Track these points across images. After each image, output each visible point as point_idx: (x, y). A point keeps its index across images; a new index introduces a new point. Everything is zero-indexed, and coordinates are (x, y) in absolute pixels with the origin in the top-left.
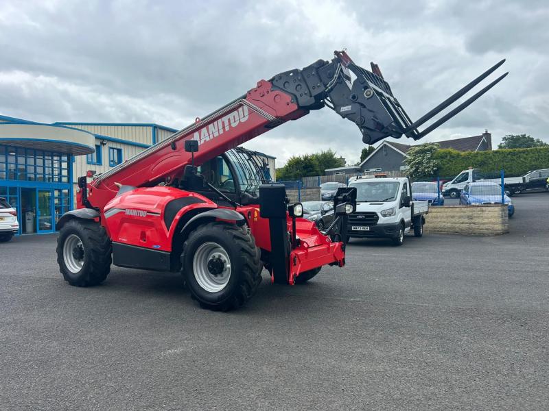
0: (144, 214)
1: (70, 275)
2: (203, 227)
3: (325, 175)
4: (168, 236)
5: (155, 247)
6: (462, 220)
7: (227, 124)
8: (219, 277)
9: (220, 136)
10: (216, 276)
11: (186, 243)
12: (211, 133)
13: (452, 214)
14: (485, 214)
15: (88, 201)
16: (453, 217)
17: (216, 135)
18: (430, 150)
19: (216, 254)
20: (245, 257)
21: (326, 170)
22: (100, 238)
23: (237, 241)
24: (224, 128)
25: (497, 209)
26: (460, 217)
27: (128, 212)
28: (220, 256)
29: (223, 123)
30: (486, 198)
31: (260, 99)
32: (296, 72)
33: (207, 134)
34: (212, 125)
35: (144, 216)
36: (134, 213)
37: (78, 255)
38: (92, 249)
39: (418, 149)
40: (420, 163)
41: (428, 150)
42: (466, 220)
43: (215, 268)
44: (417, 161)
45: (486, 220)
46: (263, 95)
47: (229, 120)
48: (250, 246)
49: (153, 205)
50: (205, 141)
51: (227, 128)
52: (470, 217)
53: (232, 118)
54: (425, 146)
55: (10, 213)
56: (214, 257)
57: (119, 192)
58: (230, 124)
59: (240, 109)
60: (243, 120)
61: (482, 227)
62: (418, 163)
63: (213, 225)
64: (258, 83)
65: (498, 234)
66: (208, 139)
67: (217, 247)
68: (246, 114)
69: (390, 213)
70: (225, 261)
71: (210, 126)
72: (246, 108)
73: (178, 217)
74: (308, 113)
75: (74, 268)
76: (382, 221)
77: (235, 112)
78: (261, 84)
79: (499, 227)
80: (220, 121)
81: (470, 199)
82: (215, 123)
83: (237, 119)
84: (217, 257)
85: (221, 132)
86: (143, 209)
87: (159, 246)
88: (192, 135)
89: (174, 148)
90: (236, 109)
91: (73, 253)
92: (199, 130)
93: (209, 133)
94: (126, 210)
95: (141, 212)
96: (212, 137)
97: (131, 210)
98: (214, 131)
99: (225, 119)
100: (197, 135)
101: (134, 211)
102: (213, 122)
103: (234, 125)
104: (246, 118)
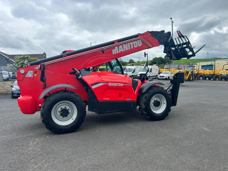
0: (122, 85)
4: (135, 94)
12: (124, 48)
17: (127, 49)
18: (27, 58)
24: (131, 47)
27: (110, 84)
29: (130, 45)
31: (146, 39)
34: (125, 45)
41: (26, 58)
46: (148, 38)
47: (133, 44)
50: (121, 51)
51: (132, 48)
53: (134, 44)
54: (24, 56)
58: (133, 46)
59: (138, 41)
60: (139, 45)
62: (22, 63)
68: (141, 43)
71: (124, 45)
72: (140, 41)
77: (136, 42)
78: (147, 33)
80: (129, 44)
83: (137, 44)
85: (129, 49)
86: (121, 83)
87: (130, 99)
88: (114, 48)
89: (103, 53)
90: (137, 40)
91: (61, 113)
92: (118, 46)
93: (123, 48)
94: (109, 83)
95: (119, 84)
96: (125, 50)
97: (113, 83)
98: (126, 48)
99: (131, 43)
100: (116, 48)
101: (115, 83)
102: (125, 44)
103: (135, 47)
104: (141, 45)
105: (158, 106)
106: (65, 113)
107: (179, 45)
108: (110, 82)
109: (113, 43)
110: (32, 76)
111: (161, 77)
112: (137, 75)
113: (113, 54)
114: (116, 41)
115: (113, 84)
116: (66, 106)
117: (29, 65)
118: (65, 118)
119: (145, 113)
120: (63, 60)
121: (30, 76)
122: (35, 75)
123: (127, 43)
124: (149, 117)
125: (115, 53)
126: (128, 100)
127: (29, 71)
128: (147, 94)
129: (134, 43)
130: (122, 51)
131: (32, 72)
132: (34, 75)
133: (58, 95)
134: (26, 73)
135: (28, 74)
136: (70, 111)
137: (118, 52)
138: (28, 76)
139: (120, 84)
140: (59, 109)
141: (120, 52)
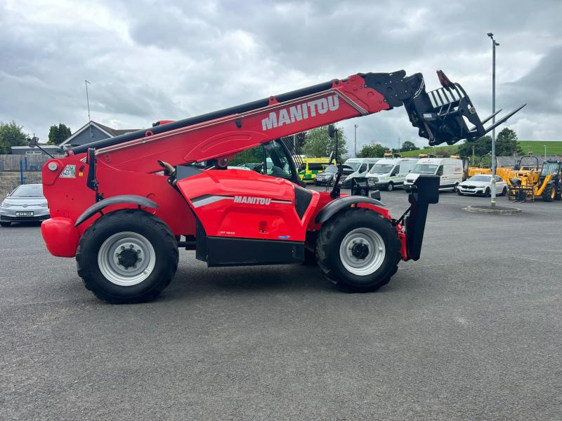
0: (268, 202)
3: (10, 153)
4: (302, 225)
7: (313, 109)
9: (303, 120)
12: (292, 116)
17: (299, 118)
24: (309, 113)
27: (237, 200)
29: (309, 109)
32: (386, 75)
34: (294, 107)
35: (268, 204)
36: (249, 201)
46: (356, 90)
47: (316, 106)
50: (284, 123)
51: (313, 114)
53: (319, 105)
58: (317, 111)
59: (330, 98)
60: (333, 109)
68: (337, 103)
71: (292, 108)
72: (336, 97)
77: (324, 100)
80: (304, 105)
82: (299, 106)
83: (326, 106)
85: (306, 116)
86: (265, 197)
87: (289, 237)
88: (266, 115)
89: (239, 127)
90: (326, 96)
91: (119, 259)
92: (277, 111)
93: (290, 116)
94: (236, 197)
95: (262, 199)
96: (293, 121)
97: (245, 198)
99: (312, 104)
100: (273, 115)
101: (249, 198)
102: (295, 105)
103: (322, 112)
104: (336, 107)
105: (363, 257)
106: (129, 260)
107: (445, 107)
108: (239, 195)
109: (264, 103)
110: (74, 177)
111: (468, 189)
112: (402, 183)
113: (264, 129)
114: (272, 98)
115: (245, 200)
116: (133, 244)
117: (71, 152)
118: (131, 269)
119: (327, 272)
120: (144, 142)
121: (69, 176)
122: (81, 174)
123: (301, 103)
124: (335, 283)
125: (270, 127)
126: (282, 237)
127: (68, 166)
128: (332, 227)
129: (319, 102)
130: (288, 122)
131: (74, 167)
132: (77, 175)
133: (113, 219)
134: (60, 169)
135: (65, 172)
136: (141, 256)
137: (275, 125)
138: (65, 176)
139: (264, 199)
140: (118, 250)
141: (281, 124)
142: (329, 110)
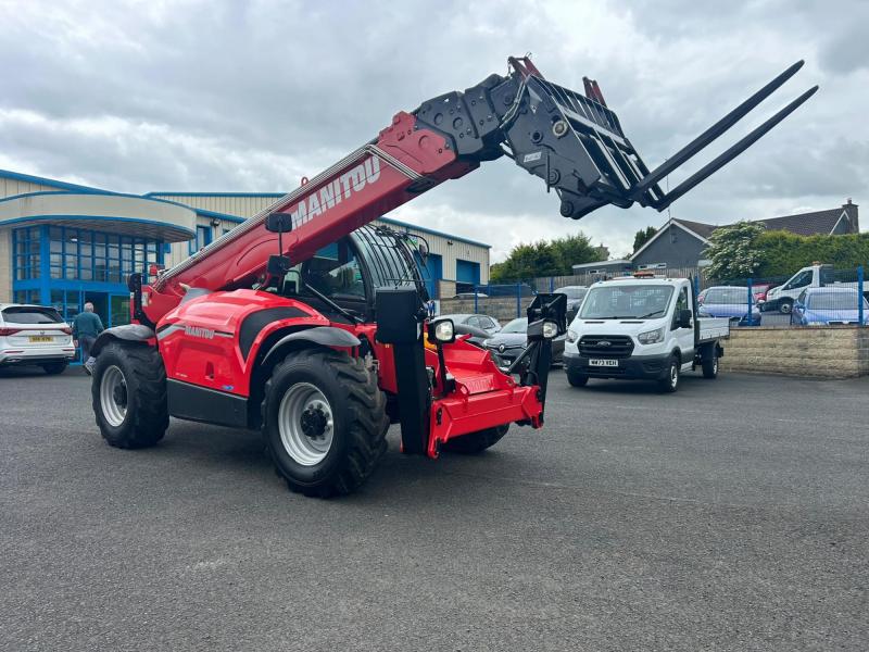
0: (210, 335)
1: (110, 429)
2: (294, 356)
3: (572, 274)
4: (244, 371)
5: (226, 388)
6: (789, 351)
7: (347, 187)
8: (319, 441)
9: (337, 206)
10: (315, 439)
11: (269, 382)
12: (323, 202)
13: (771, 341)
14: (828, 342)
15: (143, 313)
16: (774, 346)
17: (331, 204)
18: (749, 233)
19: (315, 402)
20: (356, 409)
21: (574, 267)
22: (152, 372)
23: (344, 382)
24: (343, 193)
25: (850, 333)
26: (785, 347)
27: (188, 331)
28: (320, 406)
29: (342, 185)
30: (834, 315)
31: (398, 143)
32: (453, 96)
33: (317, 205)
34: (325, 188)
35: (211, 338)
36: (197, 333)
37: (121, 399)
38: (140, 391)
39: (727, 231)
40: (731, 255)
41: (745, 234)
42: (796, 351)
43: (312, 426)
44: (725, 251)
45: (831, 353)
46: (402, 138)
47: (351, 180)
48: (365, 389)
49: (224, 318)
50: (315, 215)
51: (348, 194)
52: (804, 347)
53: (355, 177)
54: (740, 227)
55: (63, 330)
56: (311, 407)
57: (184, 298)
58: (351, 188)
59: (368, 162)
60: (372, 180)
61: (823, 363)
62: (727, 255)
63: (309, 354)
64: (396, 117)
65: (851, 377)
66: (319, 212)
67: (316, 391)
68: (377, 169)
69: (654, 337)
70: (328, 414)
71: (323, 191)
72: (376, 159)
73: (258, 340)
74: (479, 166)
75: (116, 417)
76: (640, 350)
77: (361, 166)
78: (400, 119)
79: (852, 365)
80: (336, 182)
81: (807, 315)
82: (330, 185)
83: (362, 178)
84: (315, 407)
85: (339, 200)
86: (209, 327)
87: (232, 387)
88: (295, 205)
91: (114, 395)
93: (320, 202)
95: (206, 331)
97: (193, 328)
98: (328, 199)
99: (345, 178)
100: (302, 205)
101: (197, 329)
102: (327, 183)
103: (358, 188)
104: (377, 175)
108: (189, 325)
113: (294, 227)
115: (193, 331)
123: (331, 180)
125: (299, 224)
129: (353, 173)
137: (305, 221)
141: (311, 217)
142: (367, 184)
